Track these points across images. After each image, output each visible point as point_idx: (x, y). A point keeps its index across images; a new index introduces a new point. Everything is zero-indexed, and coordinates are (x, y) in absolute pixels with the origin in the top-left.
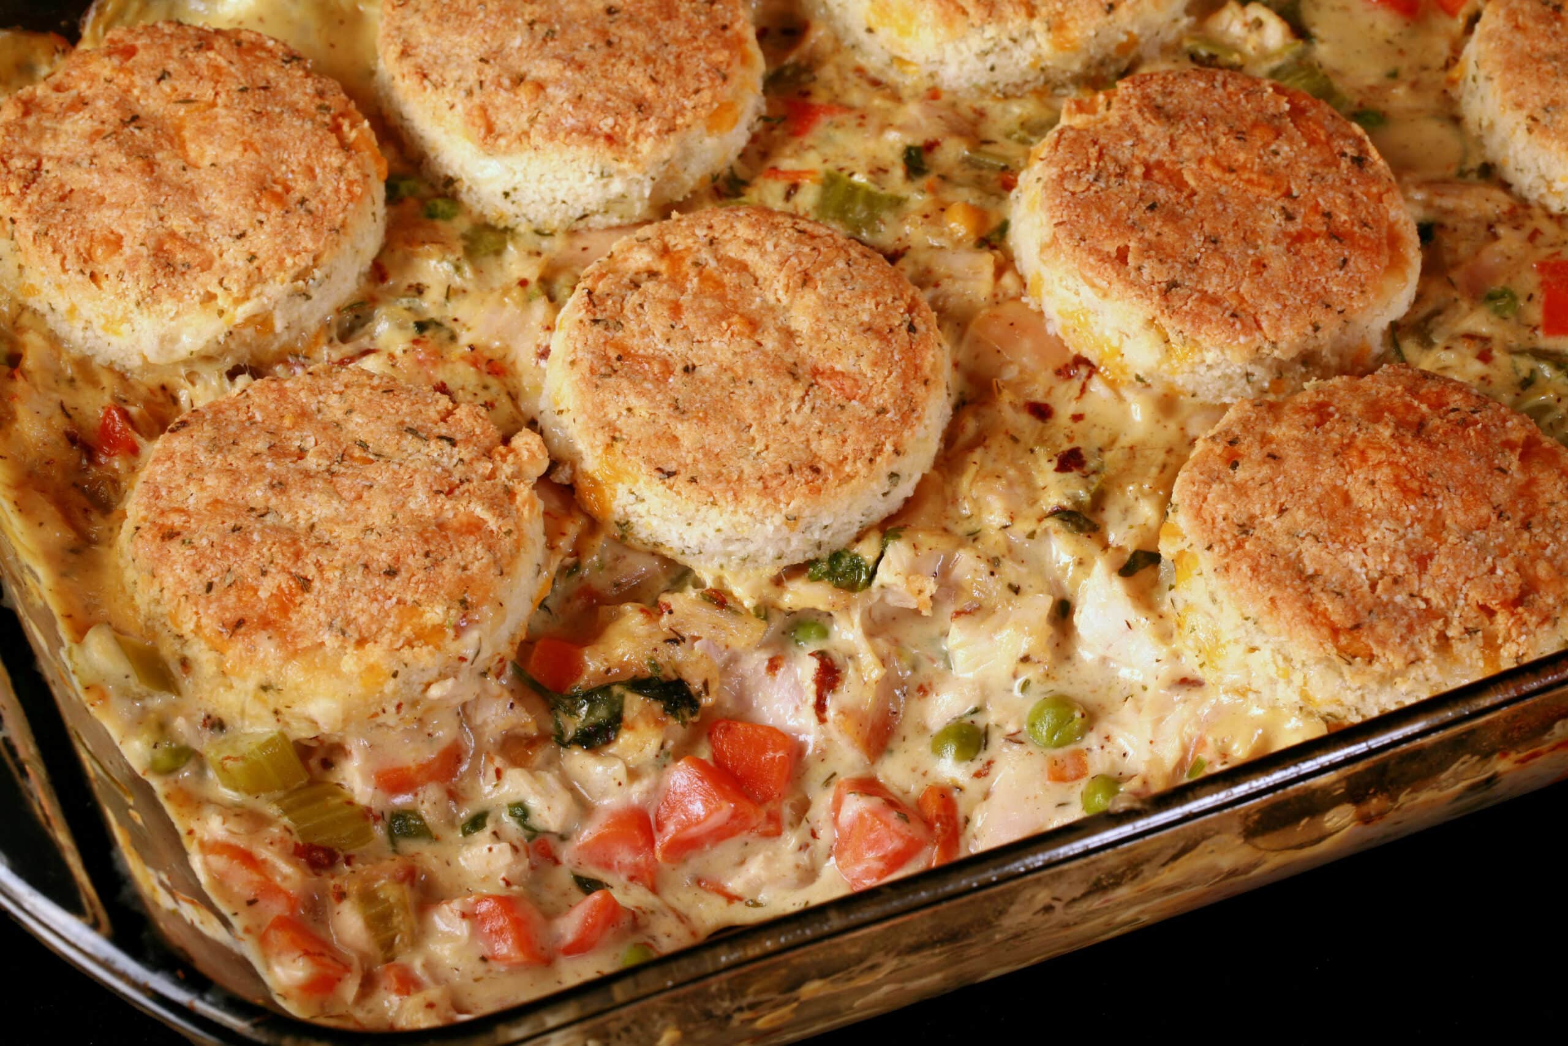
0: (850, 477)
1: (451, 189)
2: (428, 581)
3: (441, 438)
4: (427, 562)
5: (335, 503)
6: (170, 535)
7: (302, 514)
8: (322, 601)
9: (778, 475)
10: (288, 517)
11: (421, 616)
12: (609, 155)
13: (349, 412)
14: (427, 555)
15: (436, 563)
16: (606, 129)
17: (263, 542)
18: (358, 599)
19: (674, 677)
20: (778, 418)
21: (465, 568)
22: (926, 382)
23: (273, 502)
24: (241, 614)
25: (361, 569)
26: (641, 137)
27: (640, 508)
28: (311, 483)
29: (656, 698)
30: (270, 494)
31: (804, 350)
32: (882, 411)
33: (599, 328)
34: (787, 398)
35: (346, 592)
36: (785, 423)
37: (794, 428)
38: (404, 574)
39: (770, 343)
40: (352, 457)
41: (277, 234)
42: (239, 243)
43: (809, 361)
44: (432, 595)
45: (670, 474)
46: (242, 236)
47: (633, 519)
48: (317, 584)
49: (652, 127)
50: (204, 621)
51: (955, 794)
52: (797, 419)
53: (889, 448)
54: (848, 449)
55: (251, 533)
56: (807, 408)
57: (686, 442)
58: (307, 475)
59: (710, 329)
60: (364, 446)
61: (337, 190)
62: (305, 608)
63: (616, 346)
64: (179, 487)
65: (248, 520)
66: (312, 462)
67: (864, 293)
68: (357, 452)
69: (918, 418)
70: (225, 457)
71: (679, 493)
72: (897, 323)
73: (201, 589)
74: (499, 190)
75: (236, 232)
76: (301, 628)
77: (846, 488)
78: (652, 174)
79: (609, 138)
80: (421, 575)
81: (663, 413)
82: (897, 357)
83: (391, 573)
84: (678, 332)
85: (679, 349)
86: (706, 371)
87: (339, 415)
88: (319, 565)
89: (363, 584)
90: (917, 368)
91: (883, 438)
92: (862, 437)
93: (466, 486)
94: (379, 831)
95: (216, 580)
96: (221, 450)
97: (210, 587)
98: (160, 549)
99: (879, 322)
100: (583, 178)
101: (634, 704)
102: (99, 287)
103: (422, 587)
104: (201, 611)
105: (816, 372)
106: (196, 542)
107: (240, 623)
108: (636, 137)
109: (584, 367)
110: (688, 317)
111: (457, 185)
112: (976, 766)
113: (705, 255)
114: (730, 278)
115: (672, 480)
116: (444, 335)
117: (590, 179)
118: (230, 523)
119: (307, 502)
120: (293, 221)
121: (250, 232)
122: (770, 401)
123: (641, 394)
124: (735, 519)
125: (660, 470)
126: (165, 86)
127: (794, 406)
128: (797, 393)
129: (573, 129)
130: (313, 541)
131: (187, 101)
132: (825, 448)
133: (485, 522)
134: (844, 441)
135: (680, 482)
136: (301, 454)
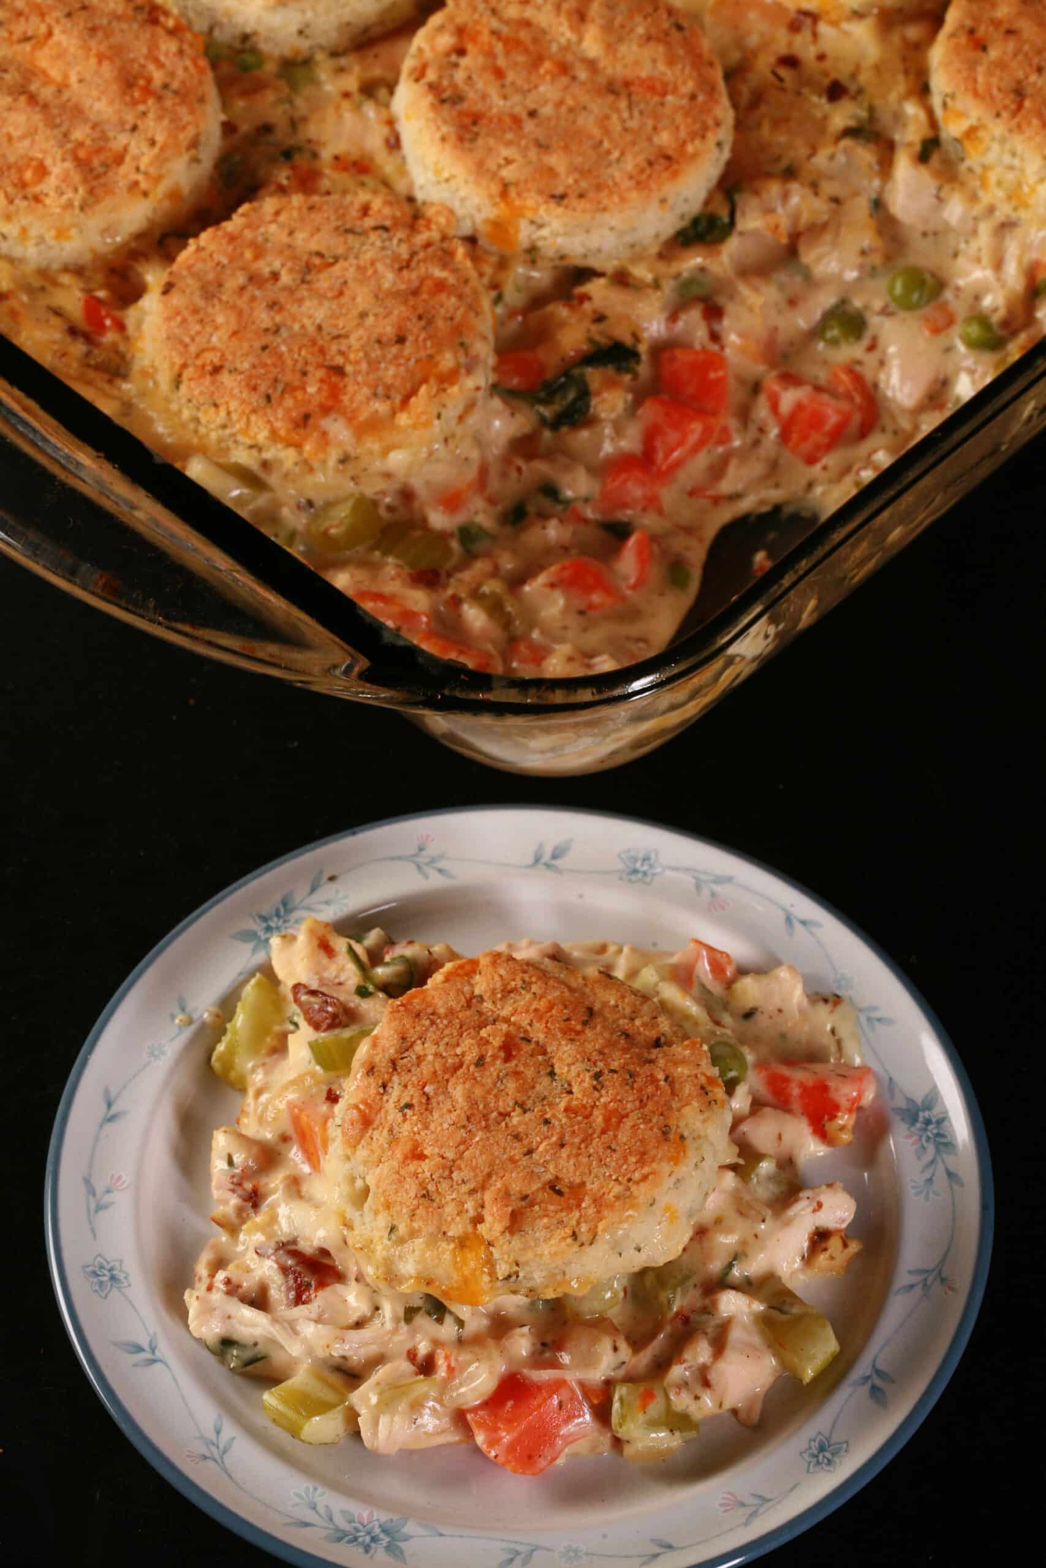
0: (694, 154)
1: (248, 45)
2: (430, 337)
3: (376, 228)
4: (423, 323)
5: (326, 304)
6: (217, 370)
7: (306, 321)
8: (360, 379)
9: (642, 171)
10: (296, 327)
11: (437, 364)
13: (291, 233)
14: (420, 317)
15: (430, 322)
17: (290, 351)
18: (387, 369)
19: (612, 343)
20: (619, 128)
21: (452, 319)
23: (278, 319)
24: (303, 410)
25: (376, 346)
27: (545, 232)
28: (298, 295)
30: (272, 313)
31: (609, 71)
32: (693, 97)
33: (447, 106)
34: (618, 111)
35: (373, 365)
36: (626, 130)
37: (634, 132)
38: (410, 338)
39: (582, 75)
40: (315, 266)
41: (160, 118)
42: (136, 134)
43: (618, 77)
44: (439, 347)
45: (563, 197)
46: (134, 128)
47: (540, 244)
48: (349, 369)
50: (278, 424)
51: (858, 368)
52: (633, 124)
53: (712, 122)
54: (683, 134)
55: (278, 346)
56: (636, 113)
57: (561, 169)
58: (290, 291)
59: (532, 78)
60: (319, 254)
61: (186, 69)
62: (351, 388)
63: (467, 115)
64: (198, 333)
65: (269, 339)
66: (285, 278)
67: (631, 13)
68: (317, 261)
70: (220, 300)
71: (574, 210)
72: (668, 27)
73: (263, 402)
74: (294, 28)
75: (128, 127)
76: (354, 405)
77: (697, 164)
80: (423, 335)
81: (533, 154)
82: (682, 53)
83: (401, 340)
84: (509, 90)
85: (516, 101)
86: (547, 110)
87: (284, 238)
88: (341, 353)
89: (384, 356)
90: (699, 56)
91: (704, 117)
92: (689, 120)
93: (416, 259)
94: (455, 545)
95: (270, 391)
96: (213, 296)
97: (268, 398)
98: (213, 383)
99: (654, 31)
102: (45, 206)
103: (429, 344)
104: (272, 419)
105: (627, 84)
106: (239, 368)
107: (307, 417)
109: (453, 138)
110: (511, 76)
111: (254, 39)
112: (865, 342)
113: (495, 24)
114: (524, 35)
115: (566, 202)
116: (307, 155)
118: (257, 345)
119: (304, 309)
120: (168, 103)
121: (139, 123)
122: (607, 117)
123: (509, 144)
124: (625, 216)
125: (553, 197)
127: (626, 115)
128: (623, 104)
130: (328, 338)
131: (26, 39)
132: (664, 138)
133: (445, 279)
134: (677, 128)
135: (572, 200)
136: (275, 276)
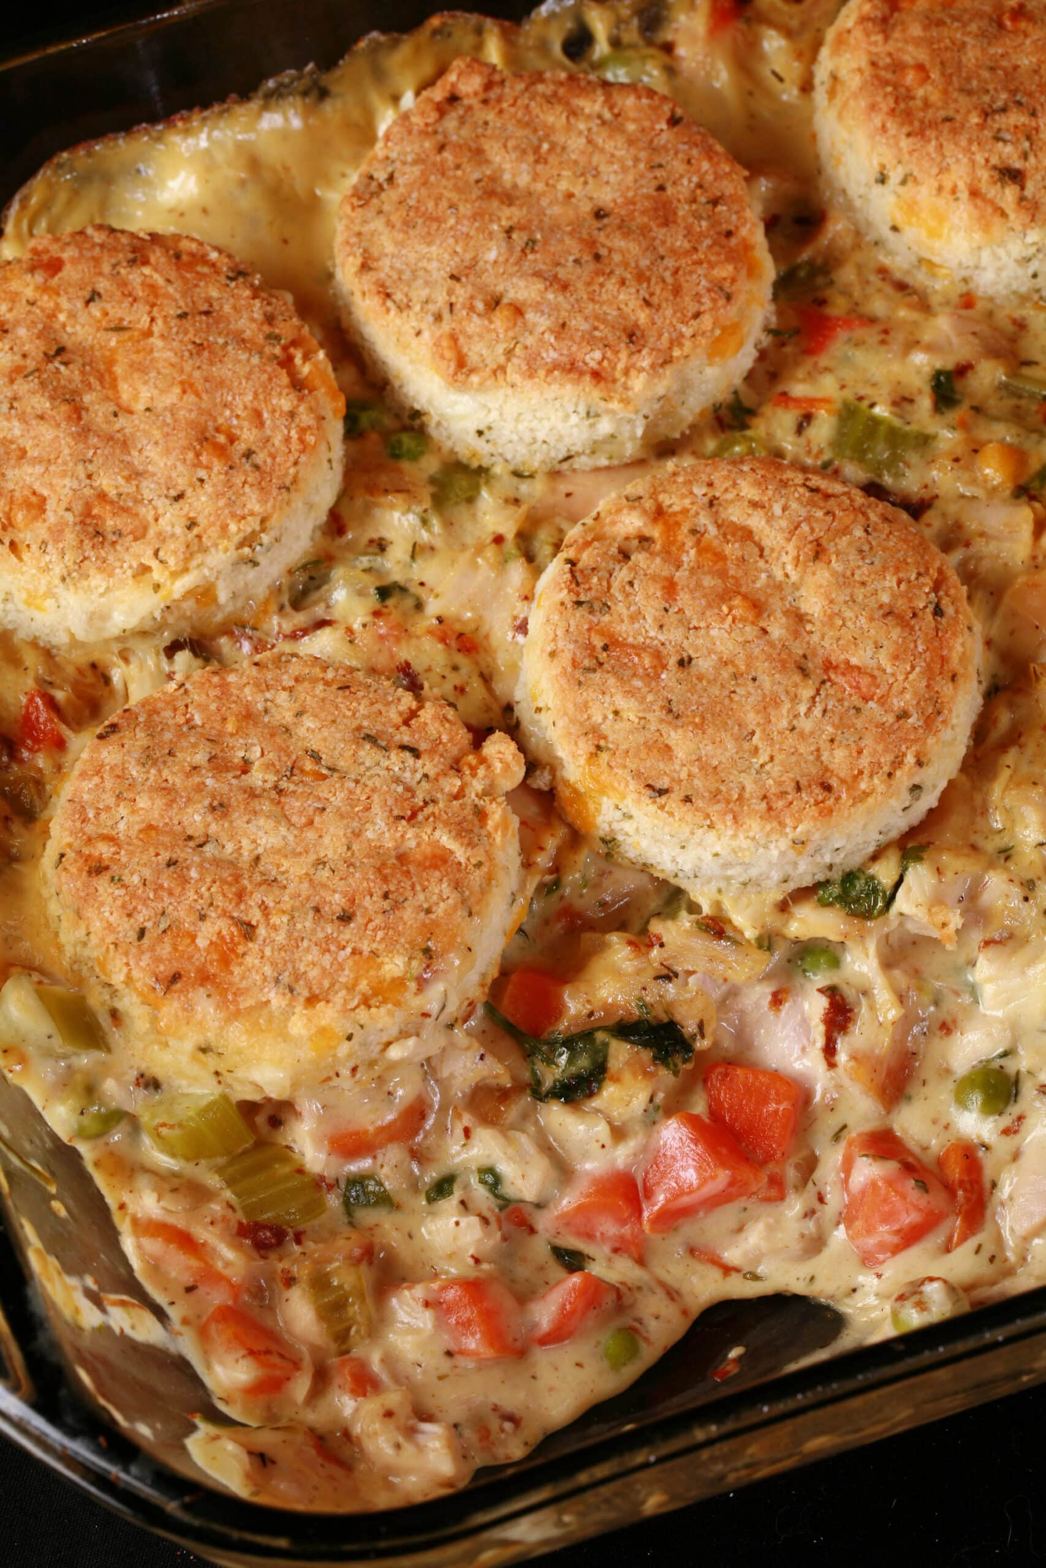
0: (866, 795)
1: (417, 422)
2: (387, 928)
3: (403, 747)
4: (386, 905)
5: (283, 830)
6: (98, 869)
7: (245, 842)
8: (268, 952)
9: (783, 794)
10: (230, 847)
11: (379, 966)
12: (596, 394)
13: (299, 714)
14: (386, 896)
15: (397, 906)
16: (593, 364)
17: (202, 879)
18: (308, 950)
19: (666, 1020)
20: (784, 723)
21: (428, 911)
22: (954, 678)
23: (214, 828)
24: (176, 966)
25: (311, 914)
26: (633, 373)
27: (628, 826)
28: (255, 804)
29: (645, 1045)
30: (210, 818)
31: (815, 638)
32: (903, 715)
33: (582, 611)
34: (795, 699)
35: (295, 941)
36: (793, 729)
37: (802, 735)
38: (359, 919)
39: (777, 630)
40: (302, 771)
41: (219, 495)
42: (177, 506)
43: (821, 652)
44: (391, 944)
45: (662, 792)
46: (179, 497)
47: (620, 838)
48: (262, 931)
49: (645, 360)
50: (136, 974)
51: (981, 1153)
52: (806, 725)
53: (910, 759)
54: (864, 762)
55: (188, 868)
56: (817, 711)
57: (680, 753)
58: (252, 794)
59: (708, 613)
60: (316, 757)
61: (287, 440)
62: (249, 960)
63: (602, 633)
64: (108, 809)
65: (185, 853)
66: (258, 777)
67: (885, 569)
68: (309, 765)
69: (943, 722)
70: (160, 771)
71: (671, 814)
72: (921, 605)
73: (132, 936)
74: (472, 426)
75: (173, 493)
76: (244, 984)
77: (861, 808)
78: (646, 411)
79: (596, 375)
80: (378, 920)
81: (655, 717)
82: (921, 648)
83: (346, 918)
84: (672, 618)
85: (674, 635)
86: (704, 664)
87: (288, 717)
88: (264, 908)
89: (314, 931)
90: (944, 660)
91: (903, 748)
92: (880, 748)
93: (430, 809)
94: (333, 1201)
95: (149, 925)
96: (155, 763)
97: (142, 933)
98: (86, 886)
99: (901, 605)
100: (567, 417)
101: (621, 1053)
102: (20, 559)
103: (380, 934)
104: (132, 963)
105: (829, 666)
106: (126, 879)
107: (176, 978)
108: (626, 372)
109: (566, 658)
110: (684, 599)
111: (424, 418)
112: (1006, 1121)
113: (704, 520)
114: (732, 550)
115: (662, 800)
116: (409, 603)
117: (574, 419)
118: (165, 856)
119: (252, 827)
120: (238, 480)
121: (189, 492)
122: (776, 703)
123: (630, 693)
124: (735, 844)
125: (649, 786)
126: (95, 310)
127: (802, 709)
128: (807, 693)
129: (556, 366)
130: (258, 878)
131: (119, 329)
132: (838, 759)
133: (451, 852)
134: (860, 752)
135: (673, 802)
136: (246, 767)
